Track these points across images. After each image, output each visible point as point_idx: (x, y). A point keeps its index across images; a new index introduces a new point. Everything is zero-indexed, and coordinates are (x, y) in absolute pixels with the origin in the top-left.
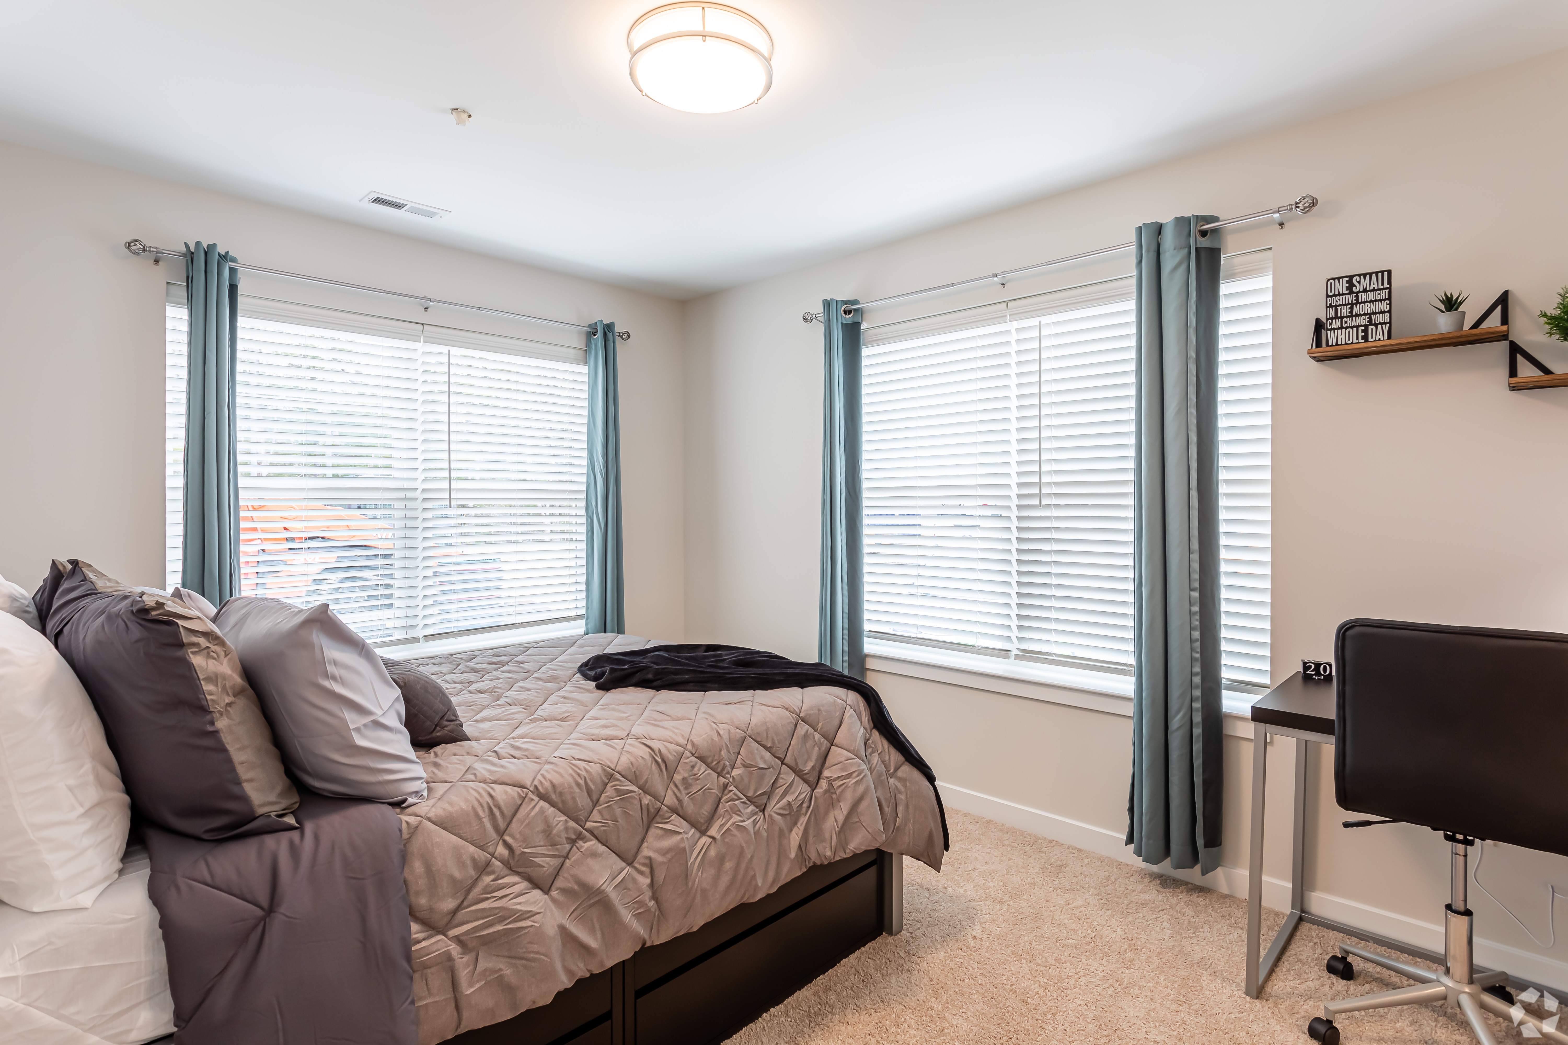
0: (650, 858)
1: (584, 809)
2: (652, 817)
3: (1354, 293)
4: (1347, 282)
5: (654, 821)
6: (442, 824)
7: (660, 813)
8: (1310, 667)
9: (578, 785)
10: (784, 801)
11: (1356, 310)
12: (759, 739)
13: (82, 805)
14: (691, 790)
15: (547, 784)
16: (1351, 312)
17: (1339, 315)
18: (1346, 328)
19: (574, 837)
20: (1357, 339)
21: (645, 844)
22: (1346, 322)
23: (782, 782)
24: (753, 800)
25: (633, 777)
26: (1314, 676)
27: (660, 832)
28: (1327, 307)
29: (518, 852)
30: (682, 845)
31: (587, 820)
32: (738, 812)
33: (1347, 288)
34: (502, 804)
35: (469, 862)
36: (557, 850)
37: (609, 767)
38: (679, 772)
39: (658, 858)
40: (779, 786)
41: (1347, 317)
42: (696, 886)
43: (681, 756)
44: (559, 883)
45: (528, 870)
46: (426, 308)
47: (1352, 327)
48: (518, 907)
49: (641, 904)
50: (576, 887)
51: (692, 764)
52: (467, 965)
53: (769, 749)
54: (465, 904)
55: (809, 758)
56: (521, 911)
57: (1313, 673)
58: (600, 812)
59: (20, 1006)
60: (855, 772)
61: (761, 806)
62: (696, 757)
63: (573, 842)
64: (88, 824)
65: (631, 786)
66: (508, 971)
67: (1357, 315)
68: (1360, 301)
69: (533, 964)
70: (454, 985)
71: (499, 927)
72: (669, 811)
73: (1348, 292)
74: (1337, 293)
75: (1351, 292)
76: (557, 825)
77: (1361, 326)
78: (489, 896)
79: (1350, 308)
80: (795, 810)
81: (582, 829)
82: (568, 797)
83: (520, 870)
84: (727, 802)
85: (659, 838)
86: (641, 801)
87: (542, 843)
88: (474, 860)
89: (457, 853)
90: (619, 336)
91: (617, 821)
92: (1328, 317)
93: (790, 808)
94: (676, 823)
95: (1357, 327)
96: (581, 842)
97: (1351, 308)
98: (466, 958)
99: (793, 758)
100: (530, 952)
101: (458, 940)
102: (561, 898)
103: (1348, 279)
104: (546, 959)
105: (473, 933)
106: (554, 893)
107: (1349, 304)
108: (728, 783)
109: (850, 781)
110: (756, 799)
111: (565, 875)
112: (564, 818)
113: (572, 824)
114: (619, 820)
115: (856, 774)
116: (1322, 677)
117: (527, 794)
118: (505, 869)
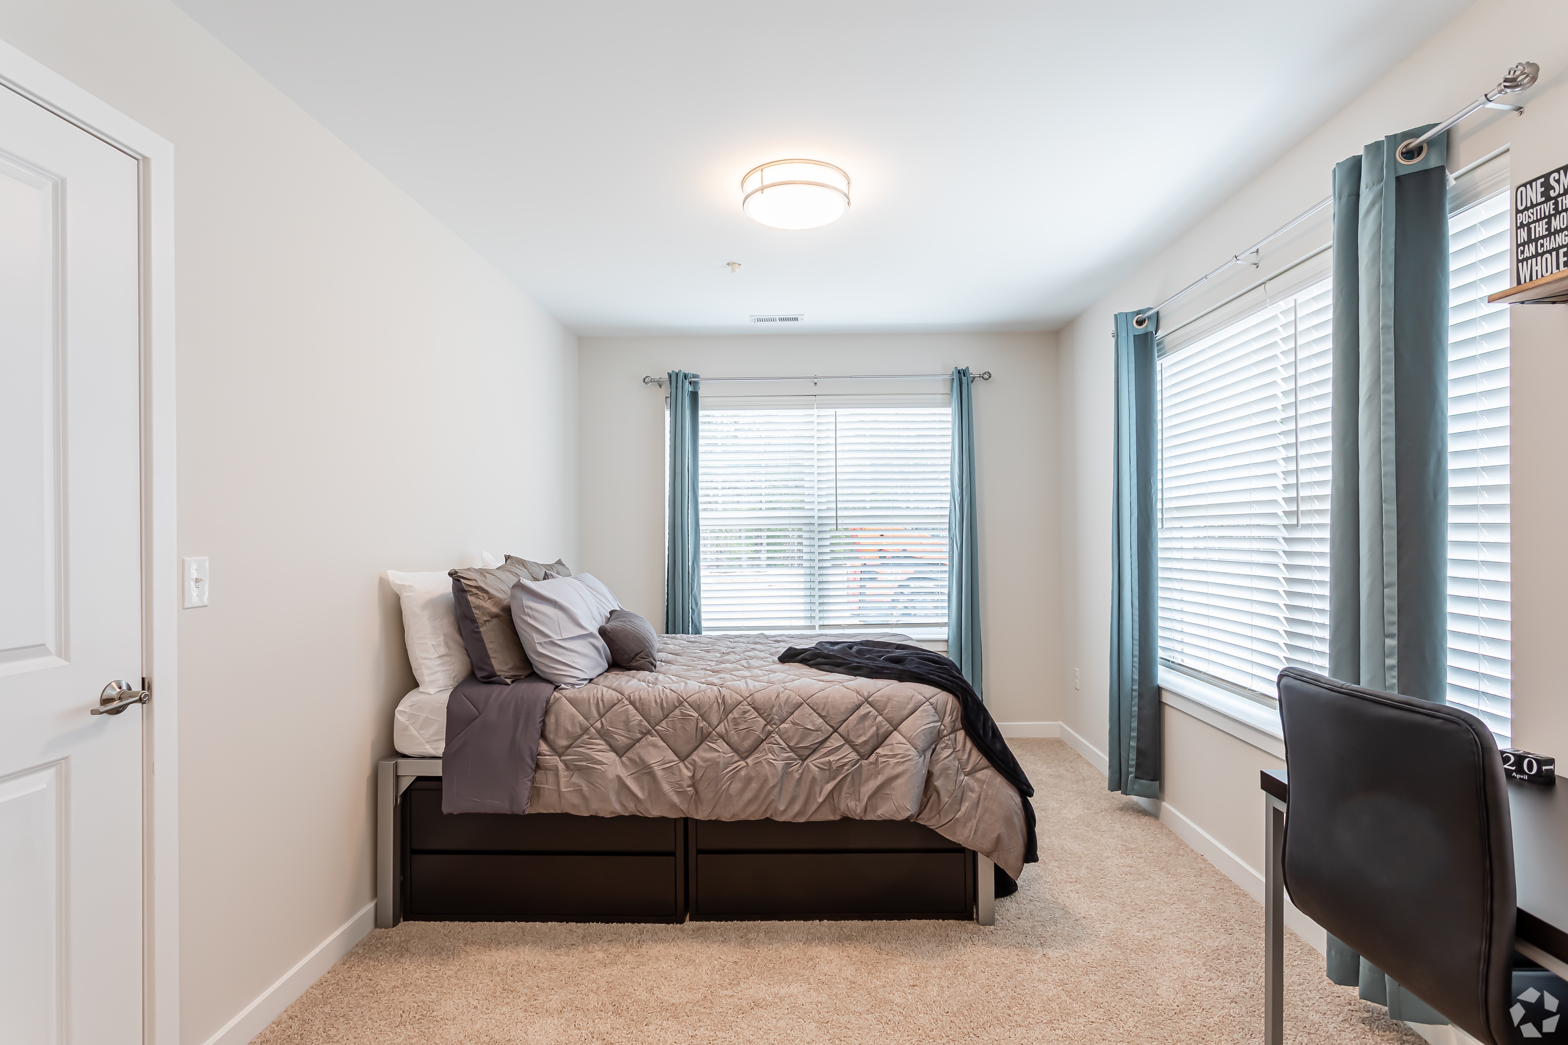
0: (694, 761)
1: (655, 717)
2: (703, 737)
3: (1552, 198)
4: (1542, 185)
5: (706, 740)
6: (571, 701)
7: (711, 735)
8: (1509, 759)
9: (656, 702)
10: (827, 759)
11: (1556, 224)
12: (815, 708)
13: (437, 654)
14: (739, 727)
15: (637, 697)
16: (1548, 229)
17: (1533, 237)
18: (1542, 254)
19: (644, 731)
20: (1558, 268)
21: (696, 752)
22: (1542, 245)
23: (828, 745)
24: (794, 750)
25: (697, 707)
26: (1514, 774)
27: (706, 747)
28: (1517, 228)
29: (605, 728)
30: (718, 760)
31: (657, 724)
32: (773, 753)
33: (1543, 194)
34: (605, 700)
35: (577, 724)
36: (630, 734)
37: (683, 698)
38: (733, 713)
39: (700, 763)
40: (825, 746)
41: (1543, 237)
42: (723, 789)
43: (738, 703)
44: (628, 754)
45: (610, 740)
46: (816, 384)
47: (1550, 252)
48: (596, 757)
49: (681, 786)
50: (638, 760)
51: (744, 710)
52: (565, 777)
53: (823, 717)
54: (573, 746)
55: (864, 734)
56: (597, 759)
57: (1513, 768)
58: (666, 722)
59: (407, 723)
60: (900, 754)
61: (803, 756)
62: (752, 707)
63: (644, 734)
64: (439, 662)
65: (693, 712)
66: (585, 788)
67: (1558, 232)
68: (1560, 209)
69: (597, 790)
70: (558, 784)
71: (584, 764)
72: (718, 736)
73: (1543, 199)
74: (1529, 205)
75: (1548, 198)
76: (634, 721)
77: (1563, 246)
78: (584, 745)
79: (1546, 223)
80: (834, 768)
81: (651, 729)
82: (646, 707)
83: (606, 738)
84: (767, 744)
85: (705, 750)
86: (697, 724)
87: (621, 728)
88: (580, 724)
89: (572, 718)
90: (979, 377)
91: (676, 731)
92: (1519, 243)
93: (830, 766)
94: (722, 746)
95: (1557, 250)
96: (649, 736)
97: (1549, 223)
98: (566, 773)
99: (847, 729)
100: (597, 783)
101: (564, 762)
102: (627, 763)
103: (1543, 180)
104: (604, 790)
105: (573, 761)
106: (624, 759)
107: (1545, 217)
108: (773, 731)
109: (893, 760)
110: (798, 749)
111: (634, 751)
112: (641, 718)
113: (645, 723)
114: (678, 730)
115: (900, 756)
116: (1526, 777)
117: (622, 699)
118: (597, 735)
